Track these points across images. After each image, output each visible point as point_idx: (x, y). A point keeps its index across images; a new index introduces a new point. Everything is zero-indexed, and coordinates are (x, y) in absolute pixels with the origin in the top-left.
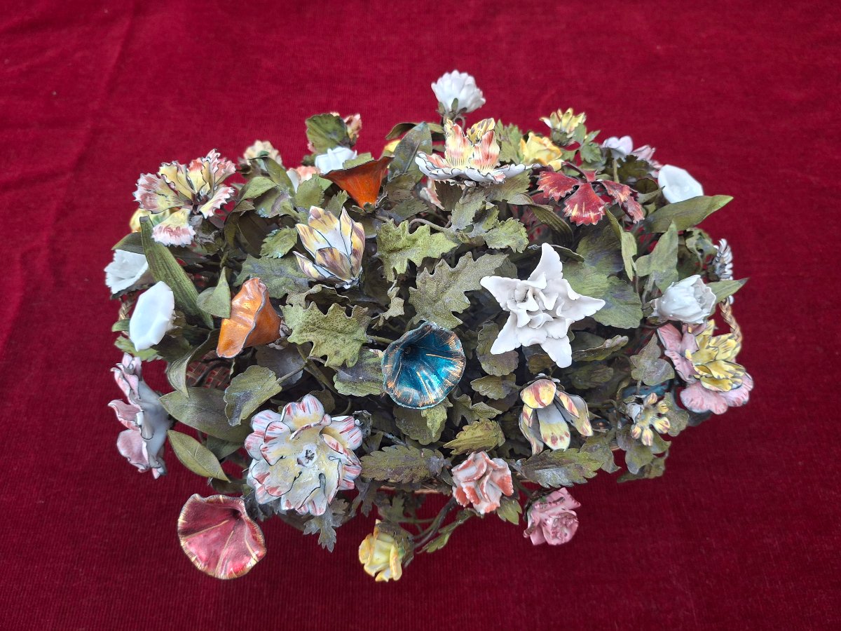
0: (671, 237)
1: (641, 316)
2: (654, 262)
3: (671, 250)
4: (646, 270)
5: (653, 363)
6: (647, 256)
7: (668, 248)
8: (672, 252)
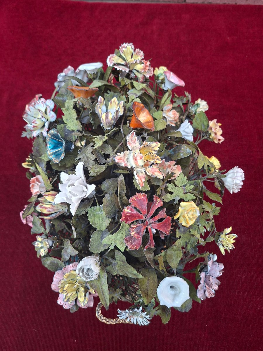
0: (135, 275)
1: (94, 253)
2: (122, 263)
3: (127, 273)
4: (118, 259)
5: (70, 253)
6: (126, 261)
7: (129, 272)
8: (126, 273)
